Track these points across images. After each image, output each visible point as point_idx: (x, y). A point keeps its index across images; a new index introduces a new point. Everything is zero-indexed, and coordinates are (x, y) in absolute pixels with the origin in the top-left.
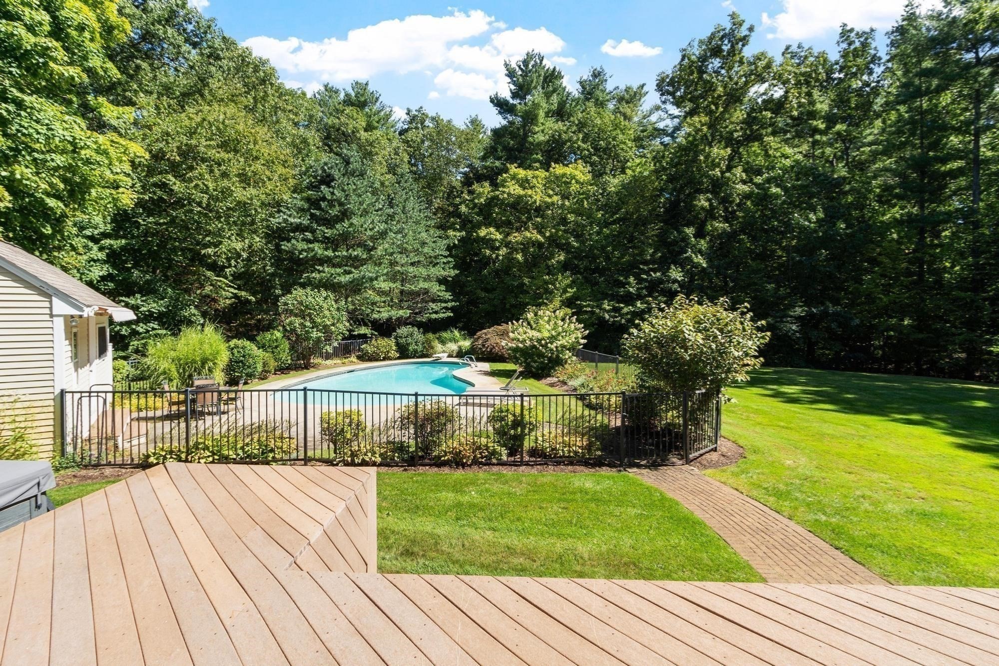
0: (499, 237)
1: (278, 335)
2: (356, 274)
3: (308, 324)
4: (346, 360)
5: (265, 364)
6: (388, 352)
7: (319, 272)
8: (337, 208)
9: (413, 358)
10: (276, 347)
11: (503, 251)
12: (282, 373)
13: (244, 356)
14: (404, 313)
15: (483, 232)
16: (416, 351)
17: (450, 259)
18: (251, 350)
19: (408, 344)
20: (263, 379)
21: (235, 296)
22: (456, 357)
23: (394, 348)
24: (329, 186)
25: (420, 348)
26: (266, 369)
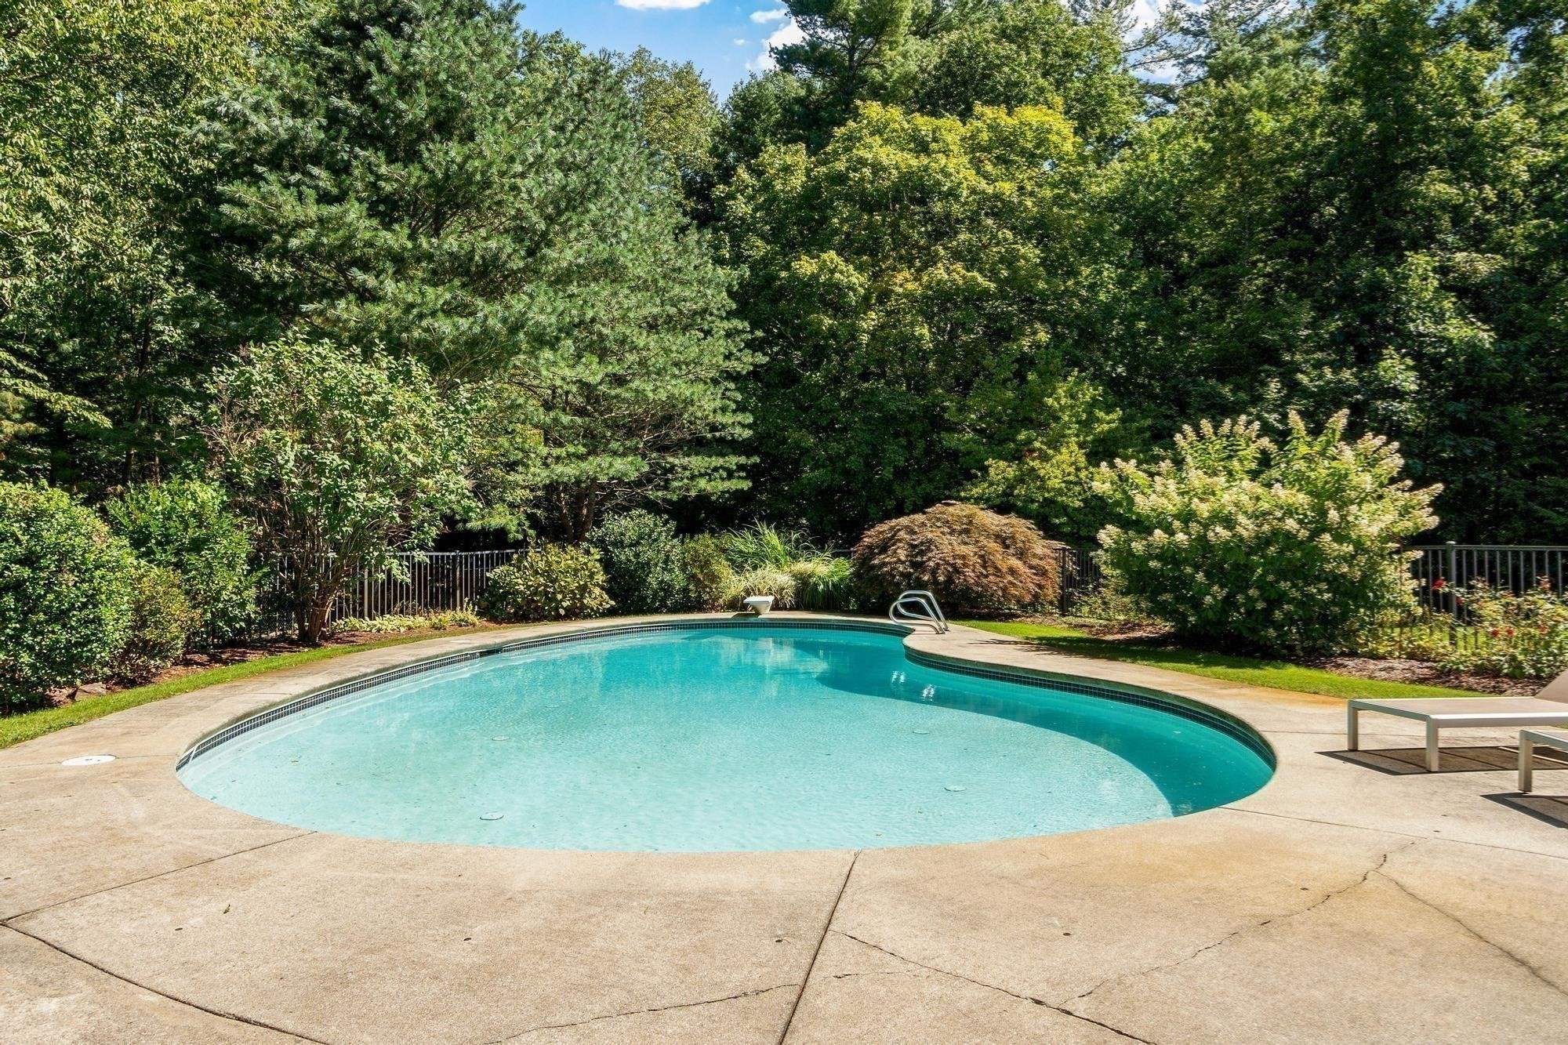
0: (857, 279)
1: (208, 494)
2: (490, 314)
3: (332, 459)
4: (447, 616)
5: (143, 614)
6: (583, 589)
7: (366, 296)
8: (424, 101)
9: (657, 611)
10: (197, 546)
11: (871, 320)
12: (215, 659)
13: (29, 560)
14: (627, 467)
15: (806, 266)
16: (666, 588)
17: (740, 324)
18: (73, 526)
19: (646, 566)
20: (129, 683)
21: (37, 410)
22: (796, 607)
23: (600, 577)
24: (395, 31)
25: (678, 579)
26: (150, 634)
